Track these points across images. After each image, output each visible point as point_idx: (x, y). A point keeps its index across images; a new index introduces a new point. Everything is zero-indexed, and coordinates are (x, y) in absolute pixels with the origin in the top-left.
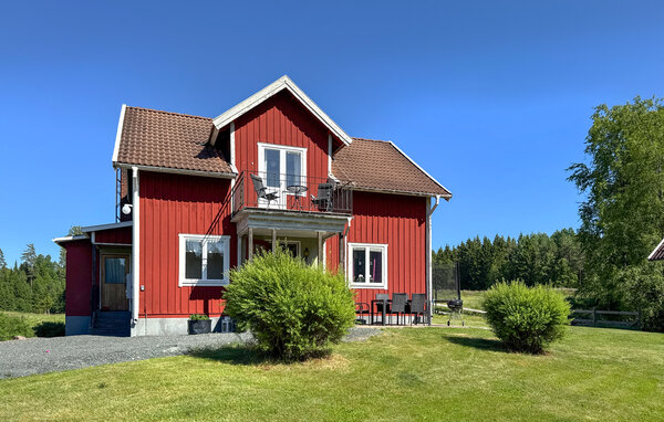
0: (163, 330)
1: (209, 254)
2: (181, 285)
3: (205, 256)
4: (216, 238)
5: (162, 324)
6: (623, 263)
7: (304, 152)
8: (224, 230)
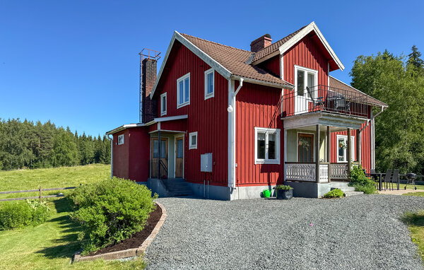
0: (247, 194)
1: (269, 141)
2: (256, 163)
3: (267, 142)
4: (273, 130)
5: (247, 190)
6: (391, 145)
7: (316, 73)
8: (277, 125)
